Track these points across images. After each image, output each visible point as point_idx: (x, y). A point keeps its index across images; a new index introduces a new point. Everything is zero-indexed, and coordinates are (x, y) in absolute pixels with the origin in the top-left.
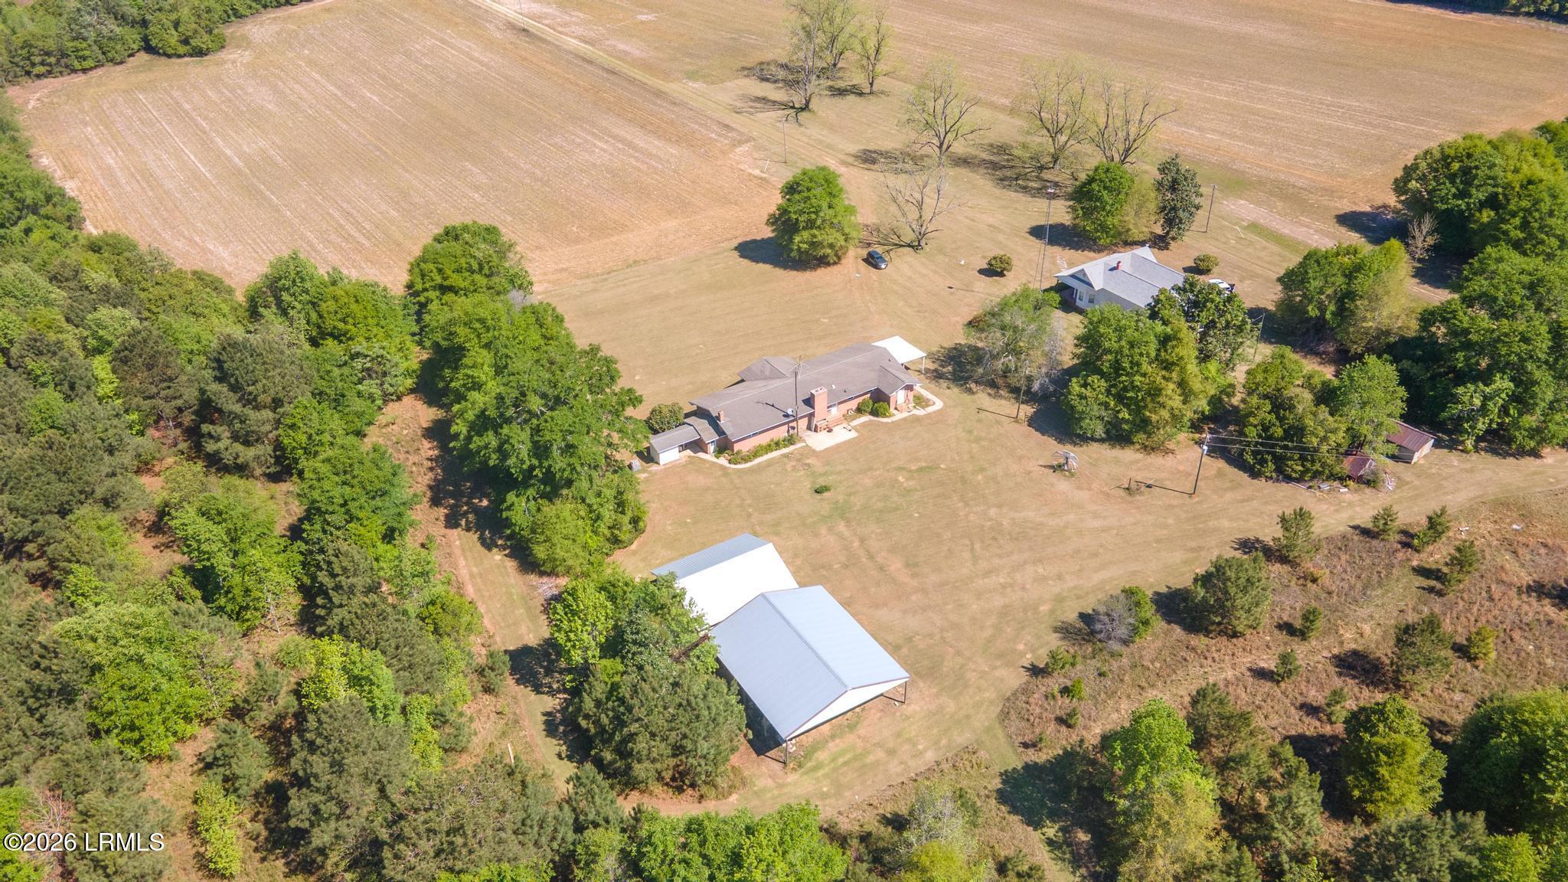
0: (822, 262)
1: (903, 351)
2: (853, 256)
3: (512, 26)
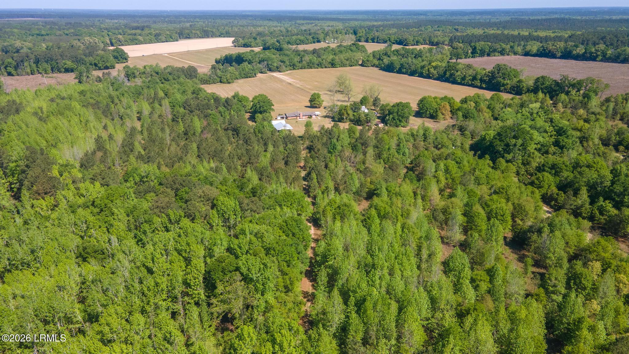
1: (317, 113)
2: (322, 108)
3: (288, 83)
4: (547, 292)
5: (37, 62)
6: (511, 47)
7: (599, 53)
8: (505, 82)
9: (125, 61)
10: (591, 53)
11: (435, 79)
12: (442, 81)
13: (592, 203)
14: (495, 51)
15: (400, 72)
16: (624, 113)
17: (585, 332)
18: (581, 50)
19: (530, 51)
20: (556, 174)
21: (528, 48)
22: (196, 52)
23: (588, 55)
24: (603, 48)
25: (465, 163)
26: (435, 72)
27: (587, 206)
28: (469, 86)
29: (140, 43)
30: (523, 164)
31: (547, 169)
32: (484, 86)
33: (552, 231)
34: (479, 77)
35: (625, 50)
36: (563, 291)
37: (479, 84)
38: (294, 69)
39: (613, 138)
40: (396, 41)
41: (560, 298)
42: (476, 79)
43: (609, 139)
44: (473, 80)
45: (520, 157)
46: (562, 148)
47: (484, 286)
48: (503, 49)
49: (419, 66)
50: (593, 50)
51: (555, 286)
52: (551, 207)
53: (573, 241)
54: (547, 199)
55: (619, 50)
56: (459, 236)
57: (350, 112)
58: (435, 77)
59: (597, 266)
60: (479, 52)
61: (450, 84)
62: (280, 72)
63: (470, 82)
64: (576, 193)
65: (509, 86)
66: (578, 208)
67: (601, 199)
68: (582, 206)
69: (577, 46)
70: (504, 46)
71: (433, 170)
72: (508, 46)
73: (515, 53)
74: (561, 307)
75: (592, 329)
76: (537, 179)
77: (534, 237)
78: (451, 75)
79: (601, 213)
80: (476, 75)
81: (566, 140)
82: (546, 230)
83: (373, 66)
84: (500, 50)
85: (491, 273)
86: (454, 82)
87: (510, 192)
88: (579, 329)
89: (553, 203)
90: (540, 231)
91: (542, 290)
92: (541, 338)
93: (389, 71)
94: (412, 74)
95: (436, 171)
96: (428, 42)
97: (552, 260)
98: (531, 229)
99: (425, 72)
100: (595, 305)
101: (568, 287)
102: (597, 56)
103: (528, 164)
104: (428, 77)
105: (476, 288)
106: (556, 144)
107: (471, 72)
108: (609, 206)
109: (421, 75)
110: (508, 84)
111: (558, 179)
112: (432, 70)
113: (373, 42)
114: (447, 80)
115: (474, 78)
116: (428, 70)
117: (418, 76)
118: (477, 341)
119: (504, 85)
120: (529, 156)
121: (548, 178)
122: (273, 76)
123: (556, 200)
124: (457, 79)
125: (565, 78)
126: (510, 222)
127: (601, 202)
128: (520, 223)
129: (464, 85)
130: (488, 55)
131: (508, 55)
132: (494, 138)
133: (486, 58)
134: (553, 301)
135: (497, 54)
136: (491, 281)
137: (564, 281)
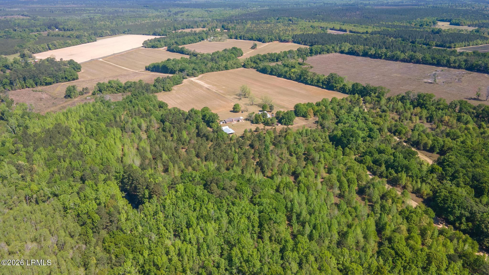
0: (237, 112)
1: (241, 118)
2: (240, 112)
3: (206, 88)
4: (374, 212)
5: (24, 79)
6: (333, 47)
7: (383, 54)
8: (337, 85)
9: (79, 70)
10: (379, 54)
11: (294, 80)
12: (299, 82)
13: (387, 170)
14: (323, 51)
15: (271, 74)
16: (397, 109)
17: (388, 227)
18: (373, 52)
19: (344, 50)
20: (372, 156)
21: (343, 48)
22: (121, 55)
23: (377, 55)
24: (385, 51)
25: (332, 152)
26: (294, 76)
27: (385, 172)
28: (316, 86)
29: (70, 45)
30: (356, 149)
31: (367, 153)
32: (325, 87)
33: (374, 188)
34: (321, 81)
35: (397, 54)
36: (380, 212)
37: (321, 86)
38: (203, 73)
39: (393, 128)
40: (257, 39)
41: (379, 215)
42: (320, 82)
43: (392, 129)
44: (317, 83)
45: (355, 146)
46: (372, 138)
47: (354, 214)
48: (328, 50)
49: (283, 71)
50: (380, 52)
51: (377, 211)
52: (371, 172)
53: (382, 191)
54: (369, 168)
55: (393, 53)
56: (337, 191)
57: (262, 118)
58: (294, 79)
59: (390, 201)
60: (314, 52)
61: (304, 85)
62: (195, 76)
63: (316, 84)
64: (380, 165)
65: (339, 88)
66: (382, 173)
67: (390, 168)
68: (383, 172)
69: (370, 49)
70: (328, 47)
71: (318, 158)
72: (331, 47)
73: (336, 52)
74: (380, 219)
75: (390, 225)
76: (364, 159)
77: (367, 190)
78: (304, 78)
79: (390, 175)
80: (319, 80)
81: (373, 134)
82: (372, 187)
83: (251, 68)
84: (326, 50)
85: (355, 209)
86: (306, 83)
87: (355, 169)
88: (386, 226)
89: (371, 170)
90: (369, 187)
91: (372, 212)
92: (375, 230)
93: (265, 73)
94: (279, 76)
95: (320, 158)
96: (278, 39)
97: (374, 200)
98: (365, 187)
99: (288, 75)
100: (390, 217)
101: (381, 210)
102: (382, 56)
103: (358, 149)
104: (290, 78)
105: (351, 215)
106: (369, 136)
107: (316, 78)
108: (393, 172)
109: (285, 77)
110: (338, 86)
111: (372, 158)
112: (292, 75)
113: (241, 39)
114: (302, 82)
115: (318, 81)
116: (290, 75)
117: (284, 78)
118: (357, 234)
119: (336, 87)
120: (359, 145)
121: (368, 159)
122: (192, 81)
123: (373, 169)
124: (308, 81)
125: (368, 86)
126: (357, 183)
127: (390, 170)
128: (361, 183)
129: (312, 85)
130: (320, 53)
131: (331, 52)
132: (342, 136)
133: (319, 56)
134: (377, 216)
135: (325, 52)
136: (356, 212)
137: (380, 208)
